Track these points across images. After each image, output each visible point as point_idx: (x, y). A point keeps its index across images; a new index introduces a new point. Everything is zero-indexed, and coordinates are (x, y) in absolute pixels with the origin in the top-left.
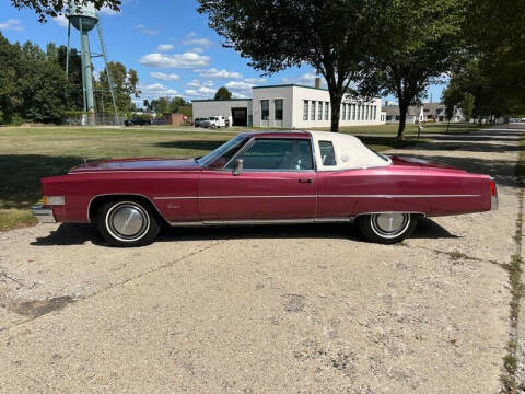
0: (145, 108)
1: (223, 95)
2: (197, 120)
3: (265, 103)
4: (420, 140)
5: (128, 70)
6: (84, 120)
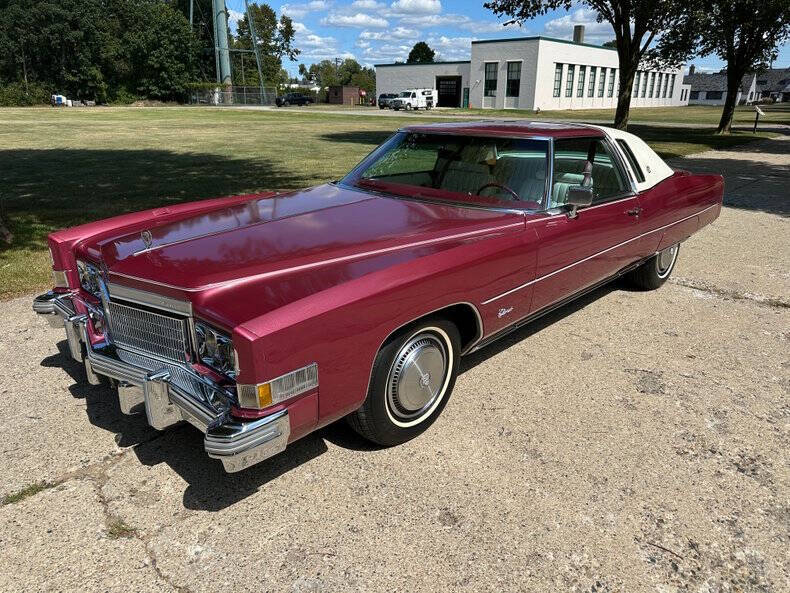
0: (301, 78)
1: (422, 55)
2: (383, 96)
3: (490, 68)
4: (757, 135)
5: (278, 18)
6: (217, 96)
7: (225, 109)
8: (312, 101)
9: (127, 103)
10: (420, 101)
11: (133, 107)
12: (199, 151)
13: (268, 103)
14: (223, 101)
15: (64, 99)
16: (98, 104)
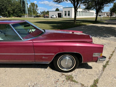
1: (57, 10)
3: (65, 12)
4: (101, 21)
5: (35, 5)
9: (12, 17)
14: (27, 17)
16: (7, 17)
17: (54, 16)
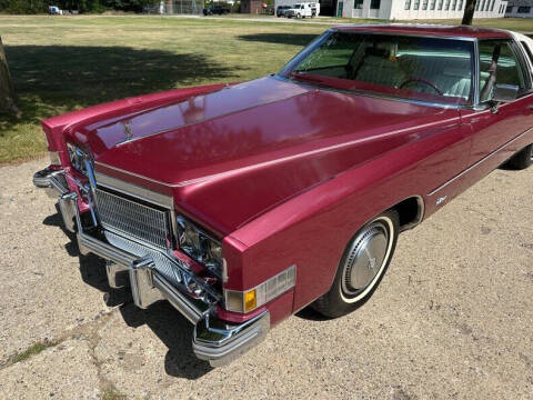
2: (280, 8)
6: (162, 7)
7: (168, 17)
8: (228, 11)
9: (100, 13)
10: (307, 11)
11: (104, 15)
12: (152, 48)
13: (198, 13)
14: (166, 11)
15: (57, 9)
16: (81, 13)
17: (303, 7)
